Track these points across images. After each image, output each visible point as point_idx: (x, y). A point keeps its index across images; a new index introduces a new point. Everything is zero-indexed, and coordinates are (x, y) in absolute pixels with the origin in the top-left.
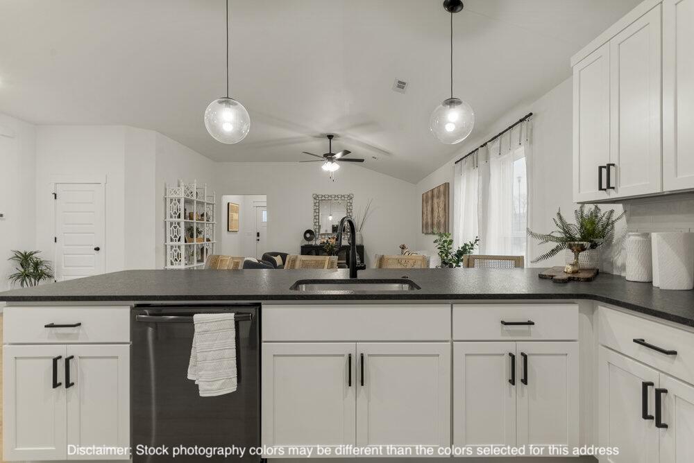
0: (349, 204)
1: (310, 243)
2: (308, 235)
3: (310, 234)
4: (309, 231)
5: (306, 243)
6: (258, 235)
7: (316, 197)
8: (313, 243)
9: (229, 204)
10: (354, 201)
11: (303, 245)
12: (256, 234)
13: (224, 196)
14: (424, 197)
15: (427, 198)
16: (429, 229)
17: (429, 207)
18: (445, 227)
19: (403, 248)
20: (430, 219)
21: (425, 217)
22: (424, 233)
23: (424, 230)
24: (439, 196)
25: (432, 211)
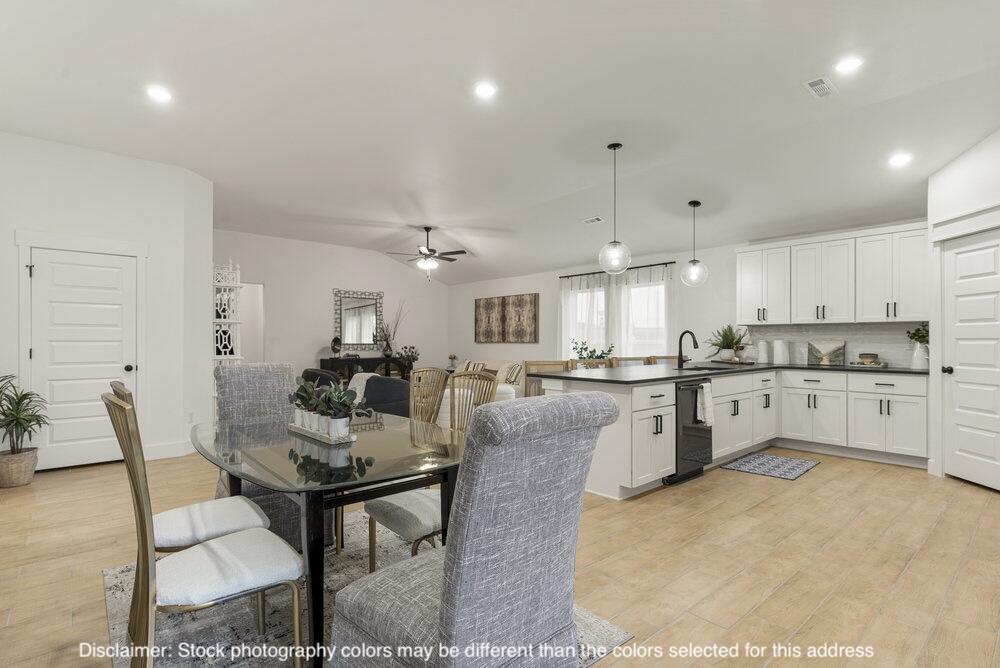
0: (379, 305)
7: (337, 293)
14: (482, 303)
15: (489, 304)
16: (496, 338)
17: (495, 314)
18: (535, 336)
19: (453, 358)
20: (496, 327)
21: (483, 326)
22: (480, 342)
23: (482, 339)
24: (520, 305)
25: (503, 319)
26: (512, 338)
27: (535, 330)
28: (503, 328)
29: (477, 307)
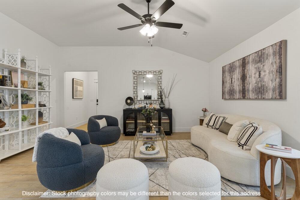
0: (159, 78)
1: (131, 107)
2: (129, 101)
3: (130, 100)
4: (129, 98)
5: (127, 107)
6: (97, 101)
7: (135, 73)
8: (132, 107)
9: (73, 79)
10: (163, 75)
11: (125, 108)
12: (96, 101)
13: (66, 72)
14: (227, 68)
15: (231, 68)
16: (237, 95)
17: (237, 75)
18: (281, 92)
19: (205, 111)
20: (237, 86)
21: (228, 85)
22: (226, 99)
23: (227, 96)
24: (260, 61)
25: (244, 78)
26: (251, 95)
27: (280, 85)
28: (244, 86)
29: (224, 72)
